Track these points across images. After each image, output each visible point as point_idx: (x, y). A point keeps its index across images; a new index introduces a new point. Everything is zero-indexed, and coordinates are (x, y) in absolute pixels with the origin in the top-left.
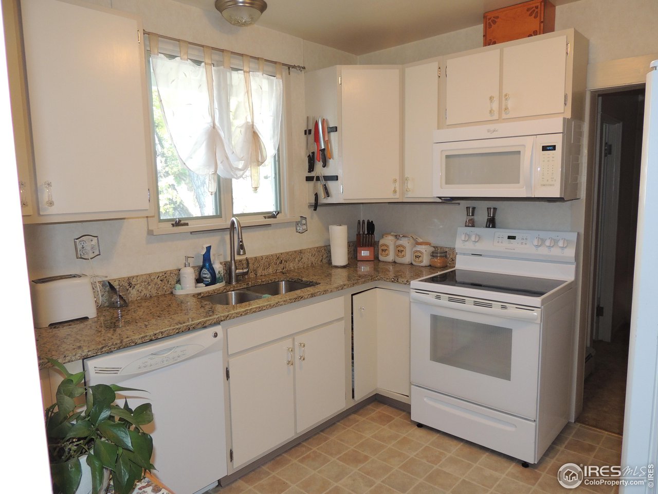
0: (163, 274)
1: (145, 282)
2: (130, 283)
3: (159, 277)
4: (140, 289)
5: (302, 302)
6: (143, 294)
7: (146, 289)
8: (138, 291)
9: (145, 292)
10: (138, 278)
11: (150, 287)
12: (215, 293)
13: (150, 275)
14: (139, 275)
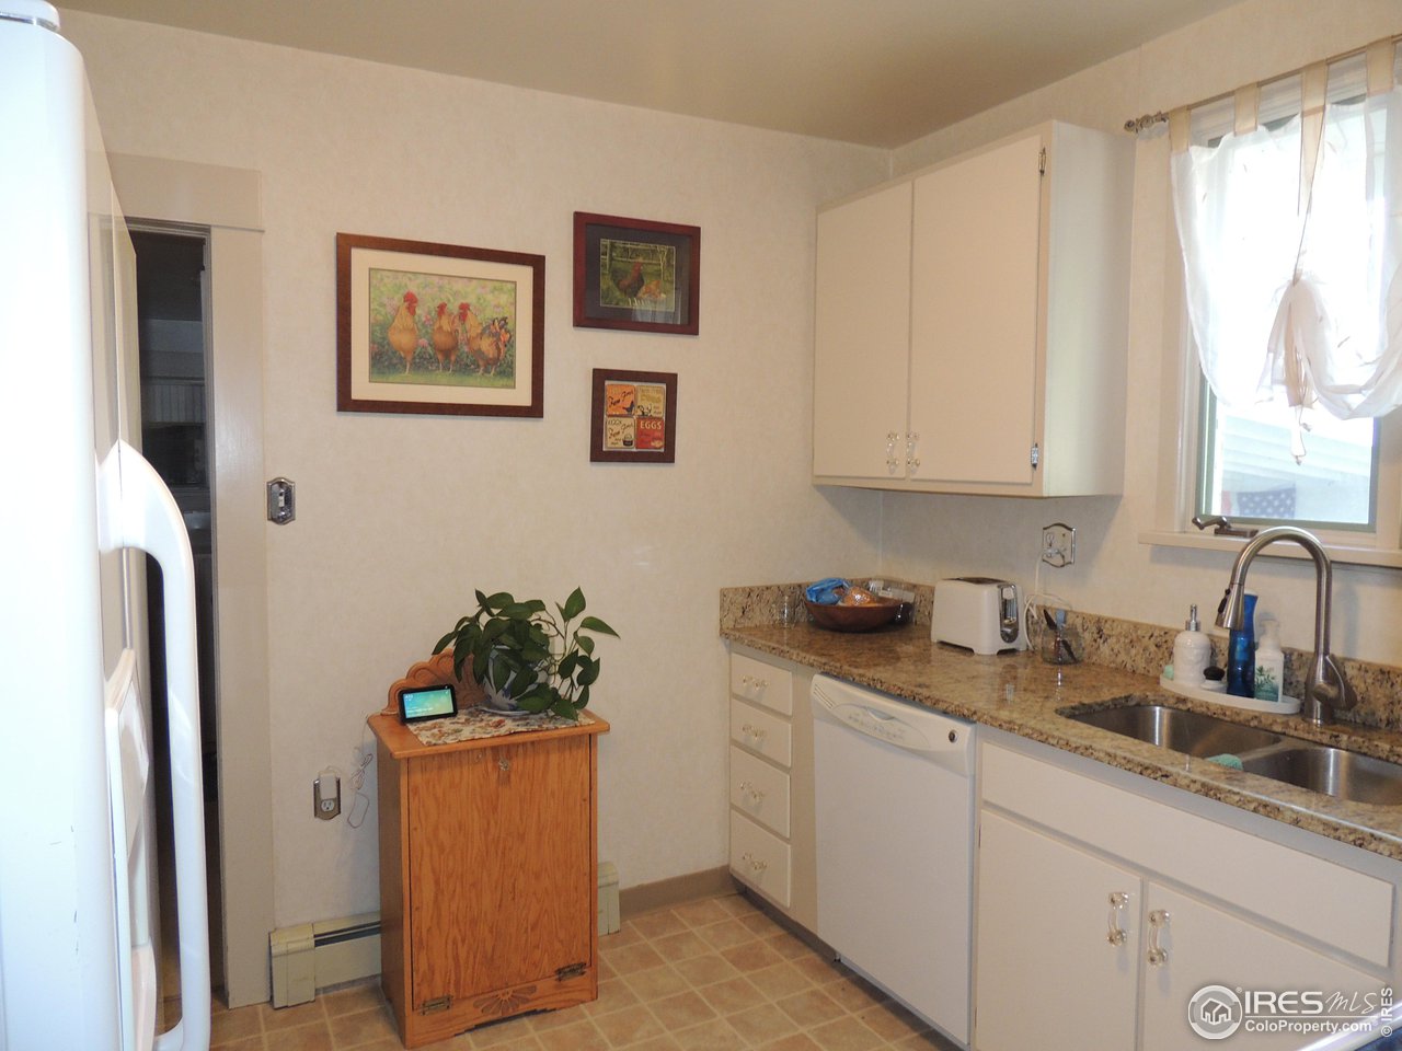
0: (1162, 633)
1: (1126, 637)
2: (1100, 628)
3: (1152, 636)
4: (1116, 647)
5: (1163, 786)
6: (1119, 660)
7: (1128, 653)
8: (1112, 650)
9: (1123, 657)
10: (1115, 624)
11: (1133, 651)
12: (1225, 714)
13: (1136, 626)
14: (1118, 620)
